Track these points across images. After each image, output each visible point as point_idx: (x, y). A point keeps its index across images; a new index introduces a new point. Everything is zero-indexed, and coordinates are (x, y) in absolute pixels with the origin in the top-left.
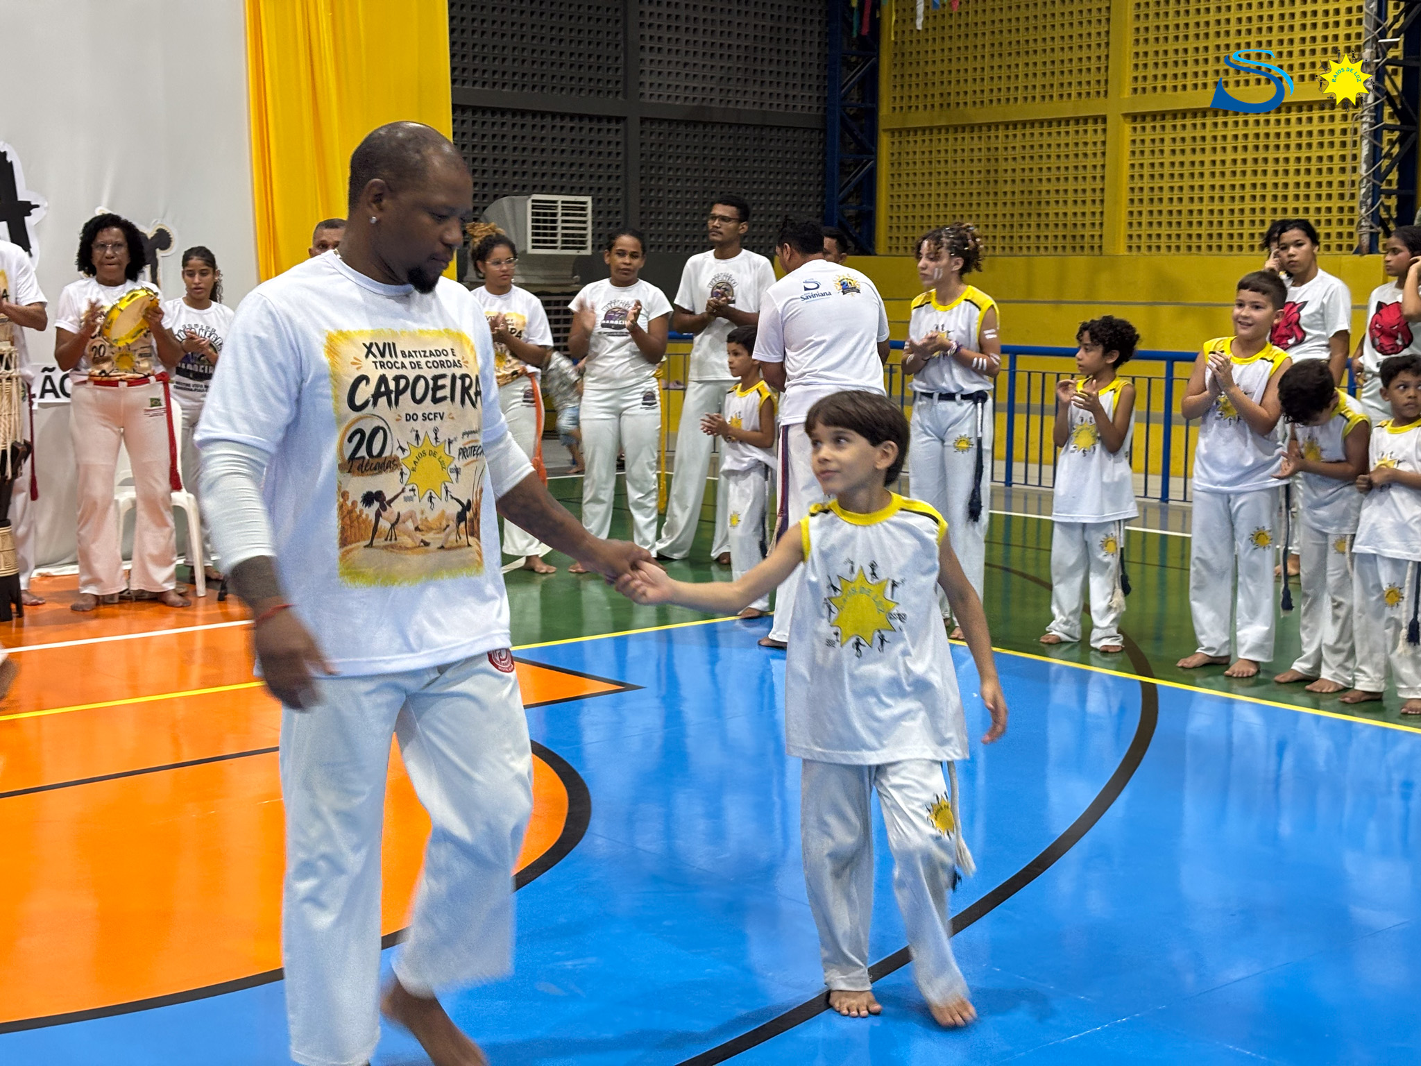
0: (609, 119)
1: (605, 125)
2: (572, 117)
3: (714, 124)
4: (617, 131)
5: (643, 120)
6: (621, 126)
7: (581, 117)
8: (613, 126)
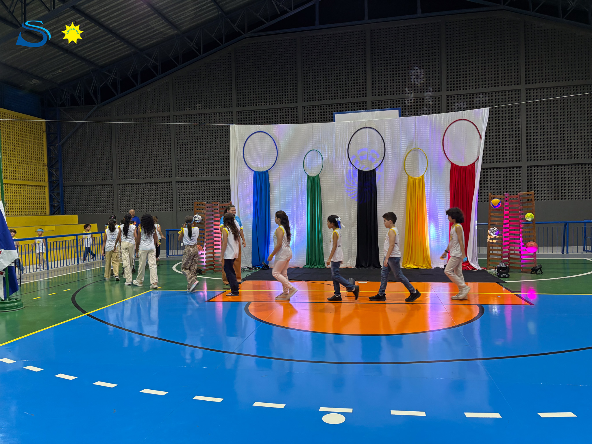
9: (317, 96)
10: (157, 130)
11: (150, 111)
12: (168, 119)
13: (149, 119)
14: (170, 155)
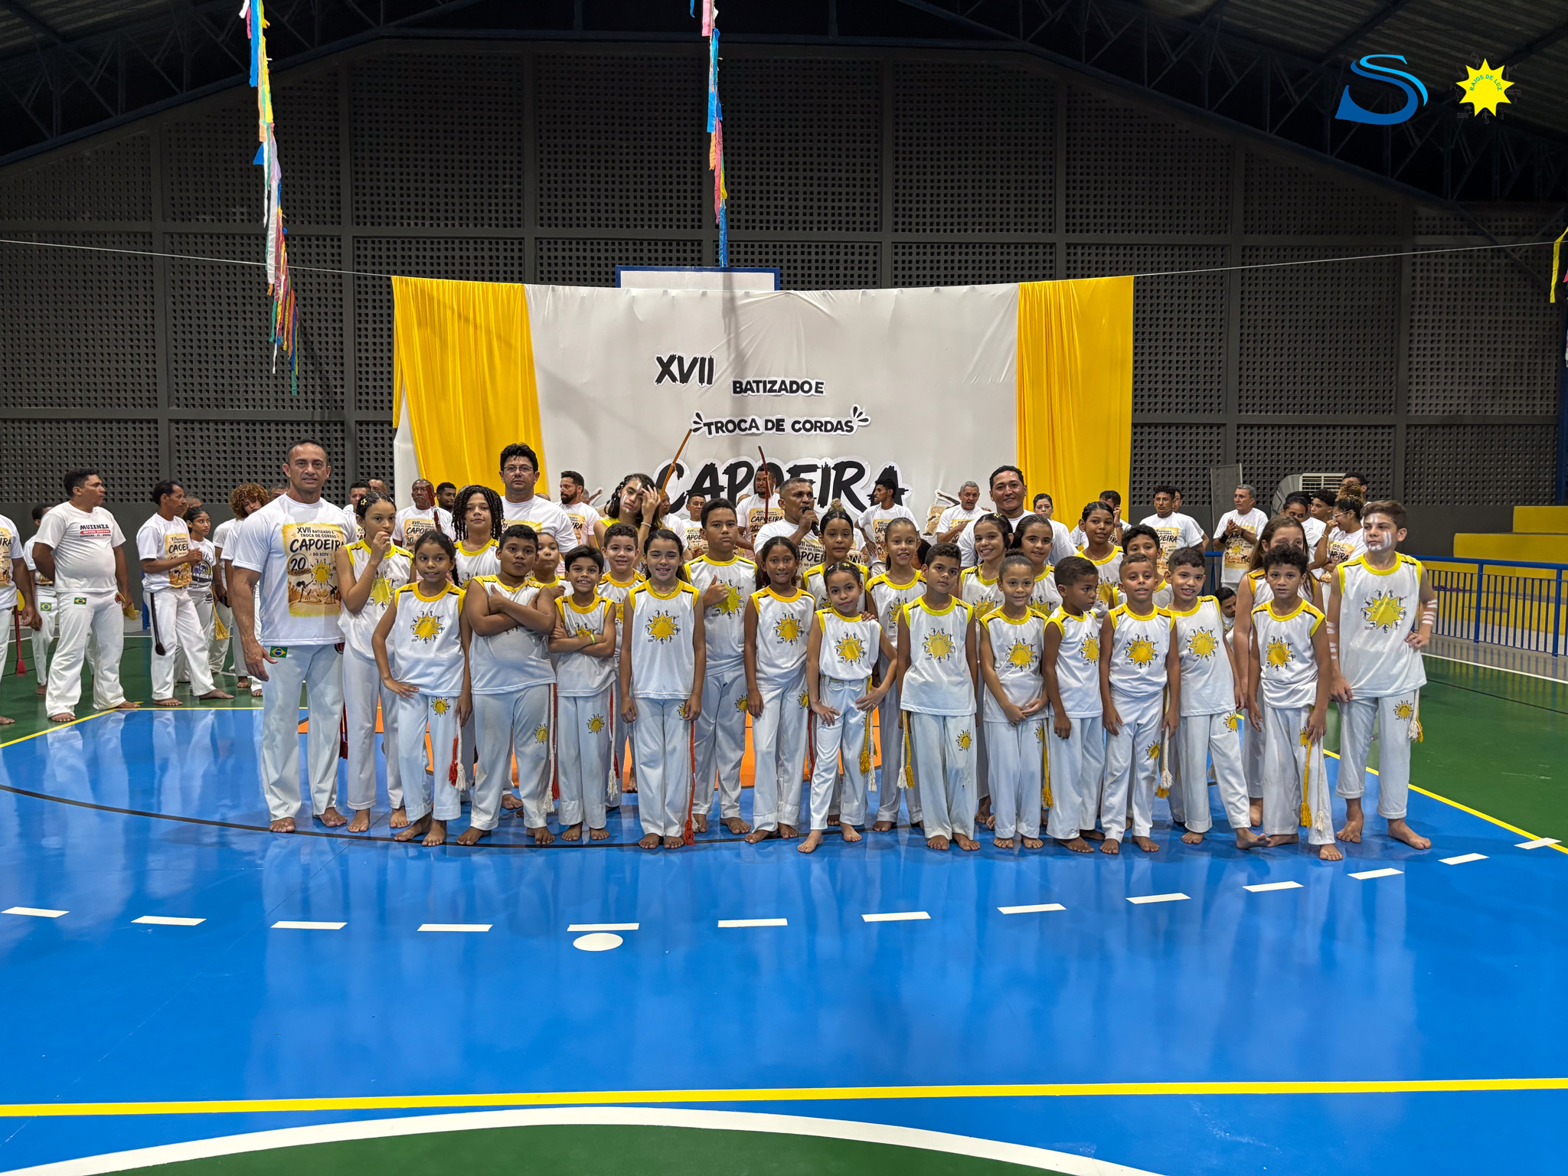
0: (1383, 427)
1: (1380, 430)
2: (1356, 427)
3: (1465, 426)
4: (1389, 434)
5: (1408, 426)
6: (1392, 430)
7: (1362, 427)
8: (1387, 430)
9: (574, 214)
10: (111, 269)
11: (88, 215)
12: (147, 240)
13: (87, 237)
14: (150, 343)
